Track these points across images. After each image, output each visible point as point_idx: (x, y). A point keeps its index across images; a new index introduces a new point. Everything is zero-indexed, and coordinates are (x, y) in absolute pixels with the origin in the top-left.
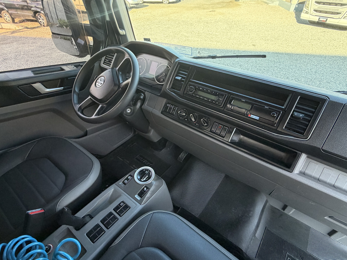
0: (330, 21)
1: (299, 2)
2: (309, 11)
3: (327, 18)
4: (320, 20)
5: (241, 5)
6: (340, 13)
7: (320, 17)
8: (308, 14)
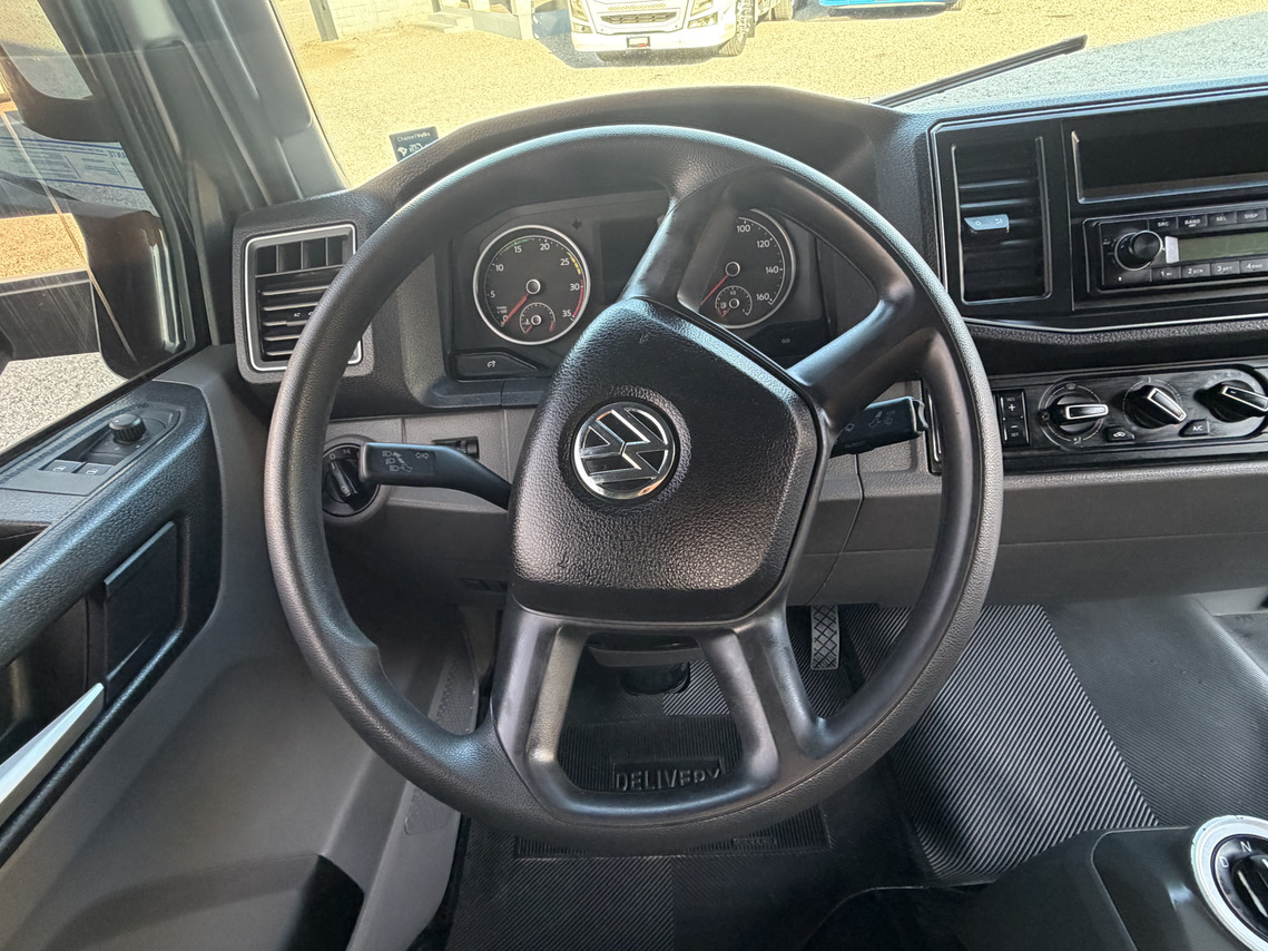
0: (659, 43)
1: (536, 6)
2: (590, 24)
3: (647, 35)
4: (633, 46)
5: (354, 50)
6: (673, 15)
7: (629, 36)
8: (590, 32)
